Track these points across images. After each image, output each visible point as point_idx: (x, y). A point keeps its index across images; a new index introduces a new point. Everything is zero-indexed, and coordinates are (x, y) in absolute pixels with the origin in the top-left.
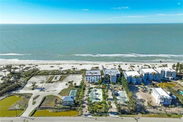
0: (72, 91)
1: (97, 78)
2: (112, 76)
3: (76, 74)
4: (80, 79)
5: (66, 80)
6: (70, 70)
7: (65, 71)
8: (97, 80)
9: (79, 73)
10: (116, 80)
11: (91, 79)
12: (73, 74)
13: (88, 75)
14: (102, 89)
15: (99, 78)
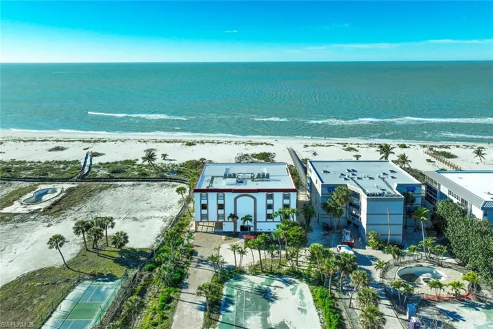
0: (80, 289)
1: (270, 207)
2: (372, 198)
3: (156, 180)
4: (165, 209)
5: (84, 209)
6: (133, 163)
7: (107, 166)
8: (269, 216)
9: (174, 176)
10: (400, 219)
11: (229, 210)
12: (138, 179)
13: (215, 186)
14: (309, 282)
15: (286, 206)
